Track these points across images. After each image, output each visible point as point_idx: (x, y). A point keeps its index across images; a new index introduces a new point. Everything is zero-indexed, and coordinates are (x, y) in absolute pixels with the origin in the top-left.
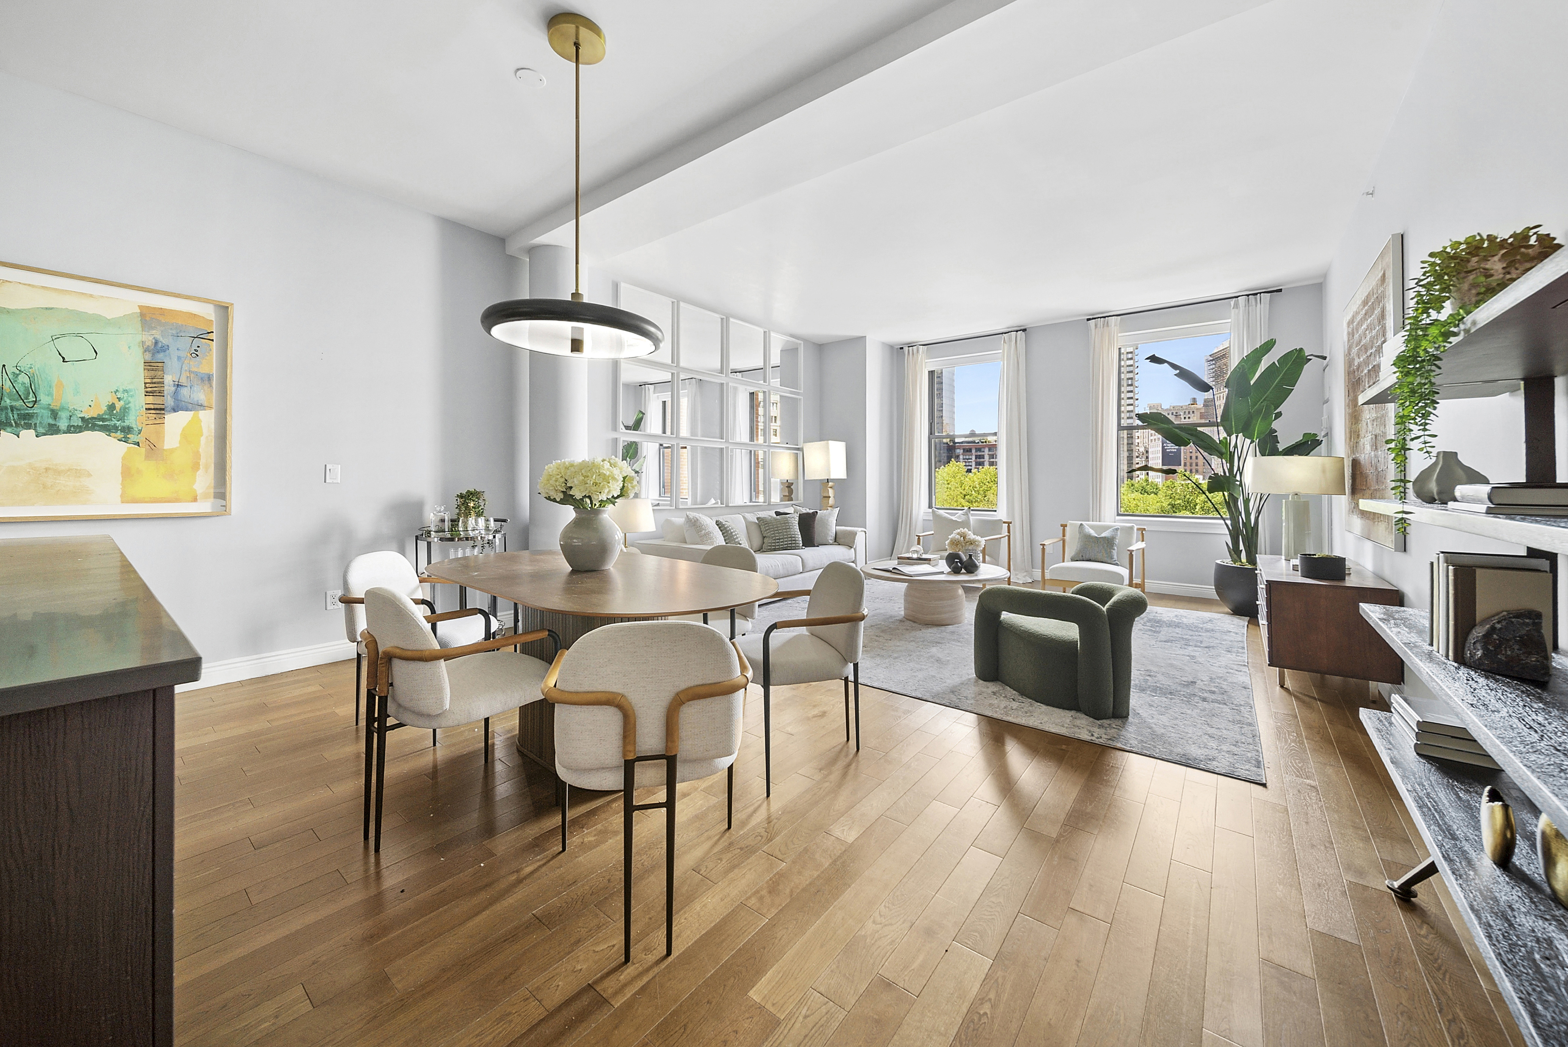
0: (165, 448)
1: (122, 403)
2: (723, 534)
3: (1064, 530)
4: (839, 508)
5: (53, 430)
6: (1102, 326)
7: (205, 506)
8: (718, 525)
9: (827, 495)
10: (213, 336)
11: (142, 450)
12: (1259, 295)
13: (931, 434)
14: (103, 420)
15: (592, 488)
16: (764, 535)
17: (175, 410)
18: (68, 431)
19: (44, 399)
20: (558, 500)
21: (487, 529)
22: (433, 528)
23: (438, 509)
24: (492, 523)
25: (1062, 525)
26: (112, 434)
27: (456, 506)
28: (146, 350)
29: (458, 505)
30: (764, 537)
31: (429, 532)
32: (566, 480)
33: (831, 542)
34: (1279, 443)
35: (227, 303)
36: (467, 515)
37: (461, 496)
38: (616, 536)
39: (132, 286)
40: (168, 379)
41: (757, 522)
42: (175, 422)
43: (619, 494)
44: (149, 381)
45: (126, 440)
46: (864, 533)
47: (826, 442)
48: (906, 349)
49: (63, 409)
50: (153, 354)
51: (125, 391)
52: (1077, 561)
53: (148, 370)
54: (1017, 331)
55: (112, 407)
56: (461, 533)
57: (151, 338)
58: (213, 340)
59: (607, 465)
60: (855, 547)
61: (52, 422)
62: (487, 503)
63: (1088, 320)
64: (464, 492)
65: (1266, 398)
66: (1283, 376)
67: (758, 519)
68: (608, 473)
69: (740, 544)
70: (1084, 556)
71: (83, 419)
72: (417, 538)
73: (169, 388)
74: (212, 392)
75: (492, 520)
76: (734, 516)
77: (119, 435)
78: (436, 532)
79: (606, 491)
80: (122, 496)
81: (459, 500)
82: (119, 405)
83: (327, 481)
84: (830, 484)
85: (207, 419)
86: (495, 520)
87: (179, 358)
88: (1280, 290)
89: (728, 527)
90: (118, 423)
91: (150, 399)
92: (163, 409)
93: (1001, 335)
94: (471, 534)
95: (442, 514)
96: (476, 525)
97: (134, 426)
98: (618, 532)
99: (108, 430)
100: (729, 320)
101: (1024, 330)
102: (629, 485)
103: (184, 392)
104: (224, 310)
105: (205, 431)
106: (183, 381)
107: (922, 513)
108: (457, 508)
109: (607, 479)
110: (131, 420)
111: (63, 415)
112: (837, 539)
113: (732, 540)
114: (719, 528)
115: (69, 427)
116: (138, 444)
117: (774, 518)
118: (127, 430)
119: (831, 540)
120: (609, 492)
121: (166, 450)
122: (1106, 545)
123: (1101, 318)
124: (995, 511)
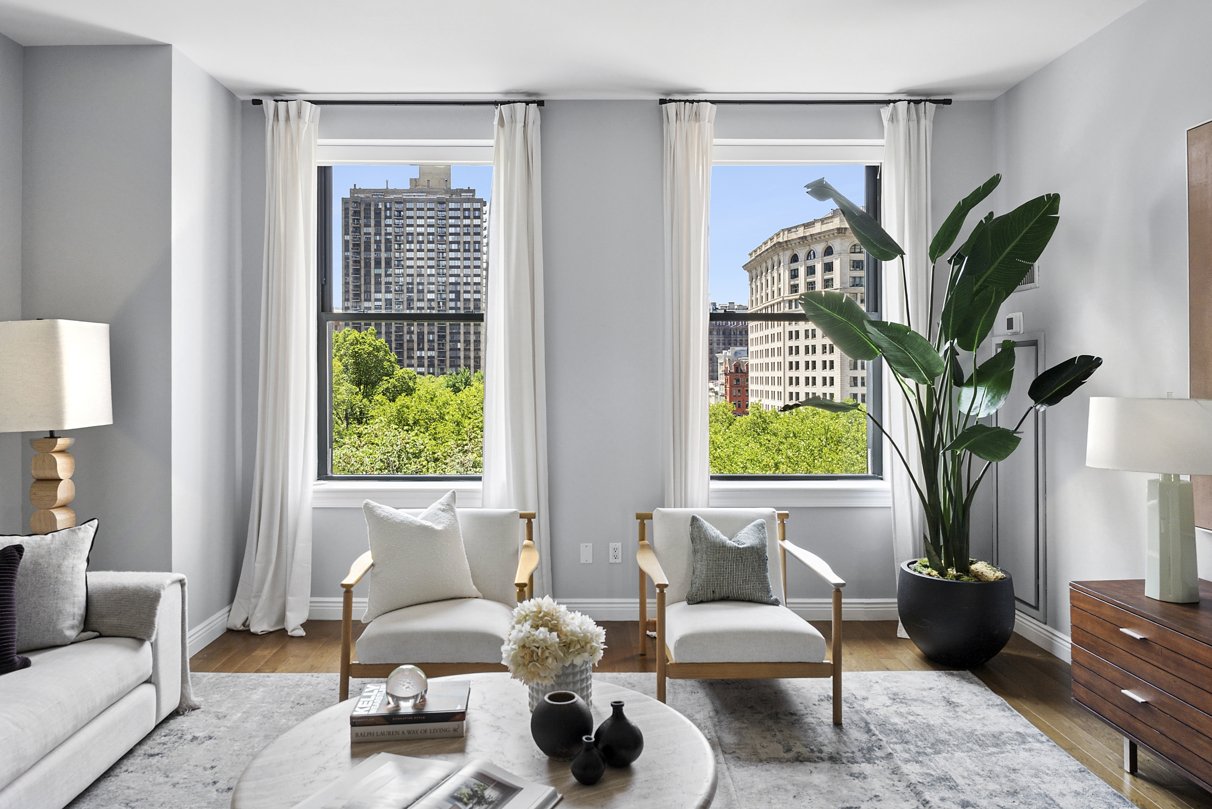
3: (642, 527)
4: (96, 521)
6: (687, 117)
9: (48, 474)
12: (923, 103)
13: (323, 311)
25: (640, 517)
33: (72, 634)
34: (958, 354)
46: (179, 586)
47: (46, 322)
48: (269, 104)
52: (701, 602)
54: (527, 103)
60: (153, 638)
63: (662, 102)
65: (987, 278)
66: (1019, 241)
70: (717, 591)
84: (61, 443)
88: (948, 102)
93: (492, 107)
101: (541, 103)
107: (309, 495)
112: (93, 619)
119: (72, 627)
122: (756, 565)
123: (685, 101)
124: (479, 479)
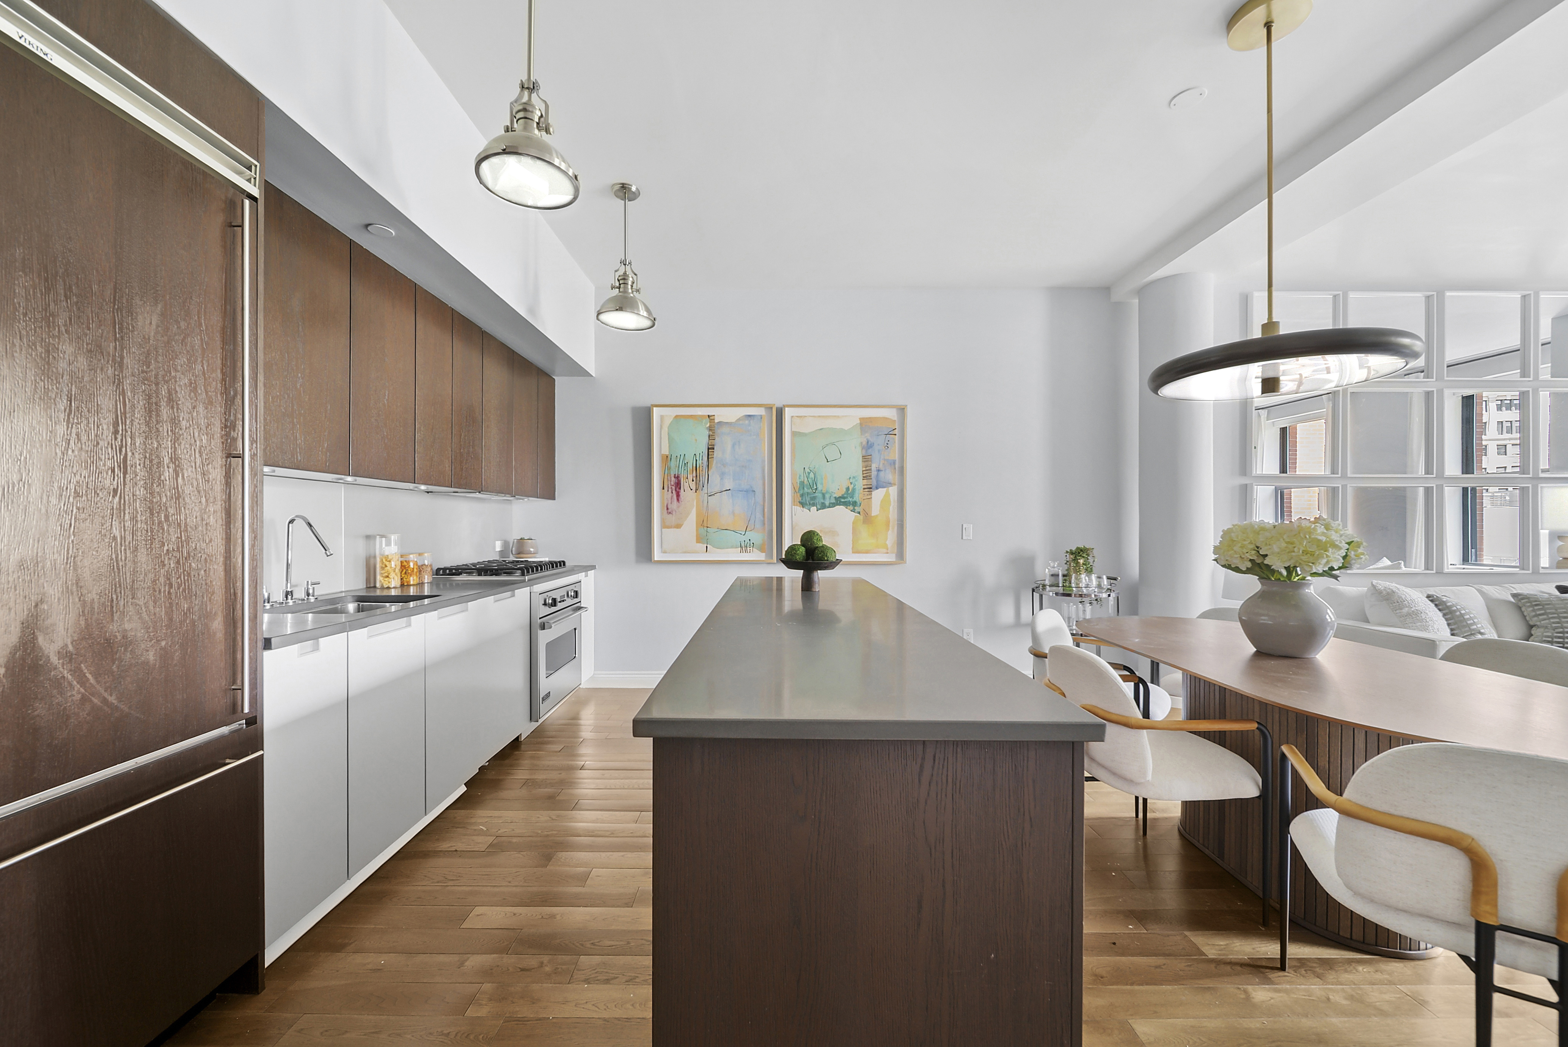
0: (872, 515)
1: (852, 486)
2: (1444, 615)
5: (823, 506)
7: (892, 558)
8: (1432, 601)
10: (896, 432)
11: (861, 517)
14: (844, 498)
15: (1302, 557)
16: (1531, 623)
17: (877, 488)
18: (829, 507)
19: (820, 487)
20: (1244, 569)
21: (1099, 586)
22: (1047, 582)
23: (1052, 564)
24: (1105, 581)
26: (848, 507)
27: (1066, 562)
28: (863, 448)
29: (1067, 561)
30: (1531, 627)
31: (1044, 586)
32: (1258, 547)
35: (903, 406)
36: (1077, 571)
37: (1072, 553)
38: (1327, 617)
39: (857, 405)
40: (874, 467)
41: (1512, 600)
42: (878, 495)
43: (1341, 565)
44: (864, 469)
45: (853, 511)
49: (827, 492)
50: (866, 451)
51: (854, 477)
53: (864, 461)
55: (848, 489)
56: (1074, 589)
57: (865, 440)
58: (895, 435)
59: (1321, 529)
61: (823, 501)
62: (1096, 560)
64: (1074, 549)
67: (1514, 596)
68: (1324, 539)
69: (1481, 634)
71: (835, 497)
72: (1033, 591)
73: (874, 473)
74: (895, 472)
75: (1105, 577)
76: (1456, 588)
77: (851, 507)
78: (1050, 586)
79: (1324, 561)
80: (852, 549)
81: (1068, 556)
82: (851, 487)
83: (964, 538)
85: (893, 491)
86: (1108, 578)
87: (879, 451)
89: (1453, 605)
90: (851, 499)
91: (865, 482)
92: (871, 488)
94: (1085, 591)
95: (1056, 569)
96: (1087, 582)
97: (858, 501)
98: (1329, 611)
99: (846, 504)
100: (1444, 296)
102: (1353, 553)
103: (882, 474)
104: (902, 410)
105: (892, 500)
106: (881, 467)
108: (1066, 564)
109: (1323, 546)
110: (857, 498)
111: (827, 496)
113: (1464, 626)
114: (1436, 605)
115: (830, 503)
116: (859, 513)
117: (1557, 597)
118: (855, 504)
120: (1328, 562)
121: (873, 517)
